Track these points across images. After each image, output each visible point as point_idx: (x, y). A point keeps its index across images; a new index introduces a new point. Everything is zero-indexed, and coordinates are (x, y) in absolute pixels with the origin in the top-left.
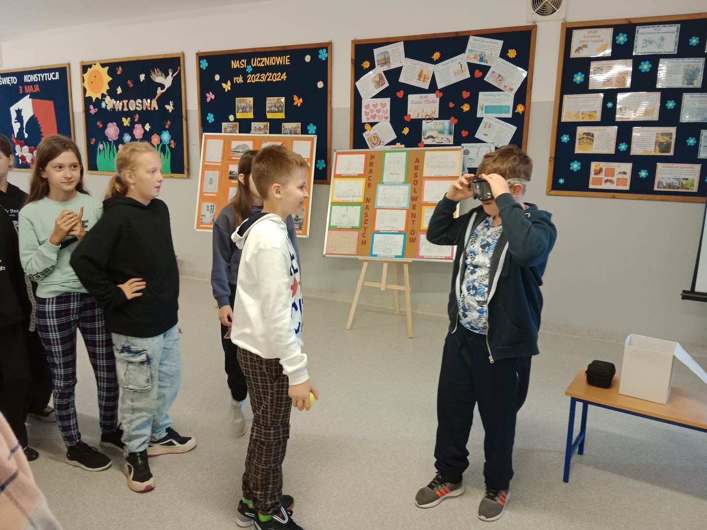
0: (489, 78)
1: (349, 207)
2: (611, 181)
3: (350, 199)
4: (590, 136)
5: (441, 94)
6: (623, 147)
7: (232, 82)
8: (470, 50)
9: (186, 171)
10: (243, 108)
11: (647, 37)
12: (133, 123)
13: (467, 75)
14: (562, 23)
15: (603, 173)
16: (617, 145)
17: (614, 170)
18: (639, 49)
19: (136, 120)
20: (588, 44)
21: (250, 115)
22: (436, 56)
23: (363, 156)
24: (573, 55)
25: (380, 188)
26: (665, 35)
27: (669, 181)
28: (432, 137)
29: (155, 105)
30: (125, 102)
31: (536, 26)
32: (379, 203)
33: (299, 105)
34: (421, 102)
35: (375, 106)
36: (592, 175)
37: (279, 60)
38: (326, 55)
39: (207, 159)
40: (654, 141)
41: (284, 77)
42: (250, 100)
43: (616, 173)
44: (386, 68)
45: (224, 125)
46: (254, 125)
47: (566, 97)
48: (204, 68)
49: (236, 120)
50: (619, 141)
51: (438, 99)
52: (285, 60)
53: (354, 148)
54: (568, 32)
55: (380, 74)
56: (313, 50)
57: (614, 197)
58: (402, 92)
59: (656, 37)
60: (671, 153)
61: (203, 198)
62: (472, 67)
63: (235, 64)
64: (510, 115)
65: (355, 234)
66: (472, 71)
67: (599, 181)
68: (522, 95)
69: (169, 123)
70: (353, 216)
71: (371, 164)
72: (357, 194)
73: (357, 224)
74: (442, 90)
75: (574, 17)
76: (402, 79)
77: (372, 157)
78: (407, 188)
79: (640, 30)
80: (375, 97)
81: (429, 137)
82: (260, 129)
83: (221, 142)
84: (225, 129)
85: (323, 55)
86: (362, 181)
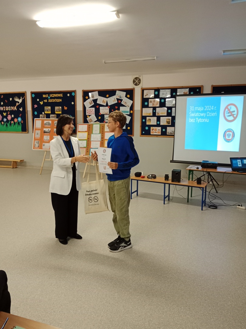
0: (122, 103)
1: (83, 141)
2: (156, 132)
3: (83, 139)
4: (150, 120)
5: (109, 107)
6: (158, 123)
7: (43, 101)
8: (117, 95)
9: (27, 131)
10: (47, 110)
11: (163, 92)
12: (7, 115)
13: (116, 102)
14: (141, 88)
15: (154, 130)
16: (157, 122)
17: (156, 129)
18: (161, 96)
19: (8, 114)
20: (148, 94)
21: (50, 112)
22: (107, 96)
23: (87, 125)
24: (144, 97)
25: (92, 135)
26: (167, 92)
27: (171, 132)
28: (108, 120)
29: (15, 108)
30: (4, 107)
31: (134, 89)
32: (92, 139)
33: (66, 109)
34: (104, 109)
35: (90, 110)
36: (151, 131)
37: (59, 95)
38: (74, 94)
39: (36, 127)
40: (166, 121)
41: (61, 100)
42: (50, 108)
43: (157, 130)
44: (93, 99)
45: (41, 115)
46: (51, 115)
47: (143, 109)
48: (33, 97)
49: (45, 114)
50: (157, 121)
51: (109, 109)
52: (61, 95)
53: (84, 123)
54: (143, 91)
55: (91, 101)
56: (70, 92)
57: (157, 137)
58: (98, 106)
59: (165, 93)
60: (170, 124)
61: (35, 139)
62: (118, 99)
63: (44, 96)
64: (129, 114)
65: (85, 149)
66: (118, 101)
67: (153, 132)
68: (132, 108)
69: (21, 115)
70: (84, 144)
71: (89, 128)
72: (85, 137)
73: (85, 146)
74: (109, 106)
75: (144, 87)
76: (98, 102)
77: (89, 126)
78: (100, 135)
79: (161, 91)
80: (89, 108)
81: (107, 120)
82: (53, 117)
83: (41, 121)
84: (41, 117)
85: (73, 94)
86: (87, 133)
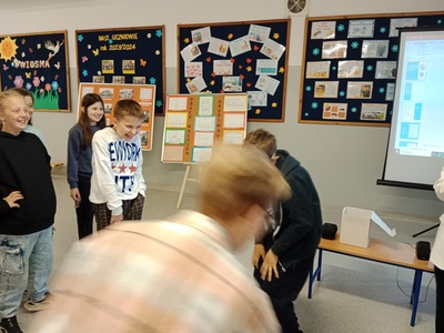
0: (262, 51)
1: (178, 131)
2: (336, 115)
3: (178, 126)
4: (323, 86)
5: (234, 60)
6: (342, 94)
7: (99, 49)
8: (251, 33)
9: (69, 108)
10: (107, 67)
11: (355, 27)
12: (32, 76)
13: (249, 49)
14: (306, 18)
15: (331, 110)
16: (339, 93)
17: (337, 107)
18: (351, 35)
19: (35, 74)
20: (322, 31)
21: (112, 72)
22: (230, 36)
23: (186, 98)
24: (312, 37)
25: (197, 119)
26: (366, 26)
27: (369, 114)
28: (229, 87)
29: (47, 64)
30: (28, 62)
31: (290, 19)
32: (197, 128)
33: (144, 65)
34: (223, 63)
35: (193, 67)
36: (324, 111)
37: (131, 36)
38: (161, 34)
40: (360, 90)
41: (134, 47)
42: (112, 62)
43: (338, 109)
44: (199, 43)
45: (94, 77)
46: (114, 77)
47: (309, 64)
48: (81, 41)
49: (102, 74)
50: (340, 90)
51: (232, 63)
52: (134, 36)
53: (180, 93)
54: (309, 24)
55: (195, 47)
56: (153, 30)
57: (337, 124)
58: (210, 58)
59: (361, 27)
60: (370, 97)
62: (252, 44)
63: (101, 38)
64: (275, 74)
65: (182, 148)
66: (252, 47)
67: (328, 114)
68: (283, 62)
69: (57, 76)
70: (180, 137)
71: (191, 104)
72: (182, 123)
73: (182, 141)
74: (234, 58)
75: (314, 14)
77: (191, 99)
78: (214, 119)
79: (352, 23)
80: (193, 61)
81: (227, 87)
82: (118, 80)
83: (92, 88)
84: (95, 80)
85: (159, 34)
86: (186, 114)
